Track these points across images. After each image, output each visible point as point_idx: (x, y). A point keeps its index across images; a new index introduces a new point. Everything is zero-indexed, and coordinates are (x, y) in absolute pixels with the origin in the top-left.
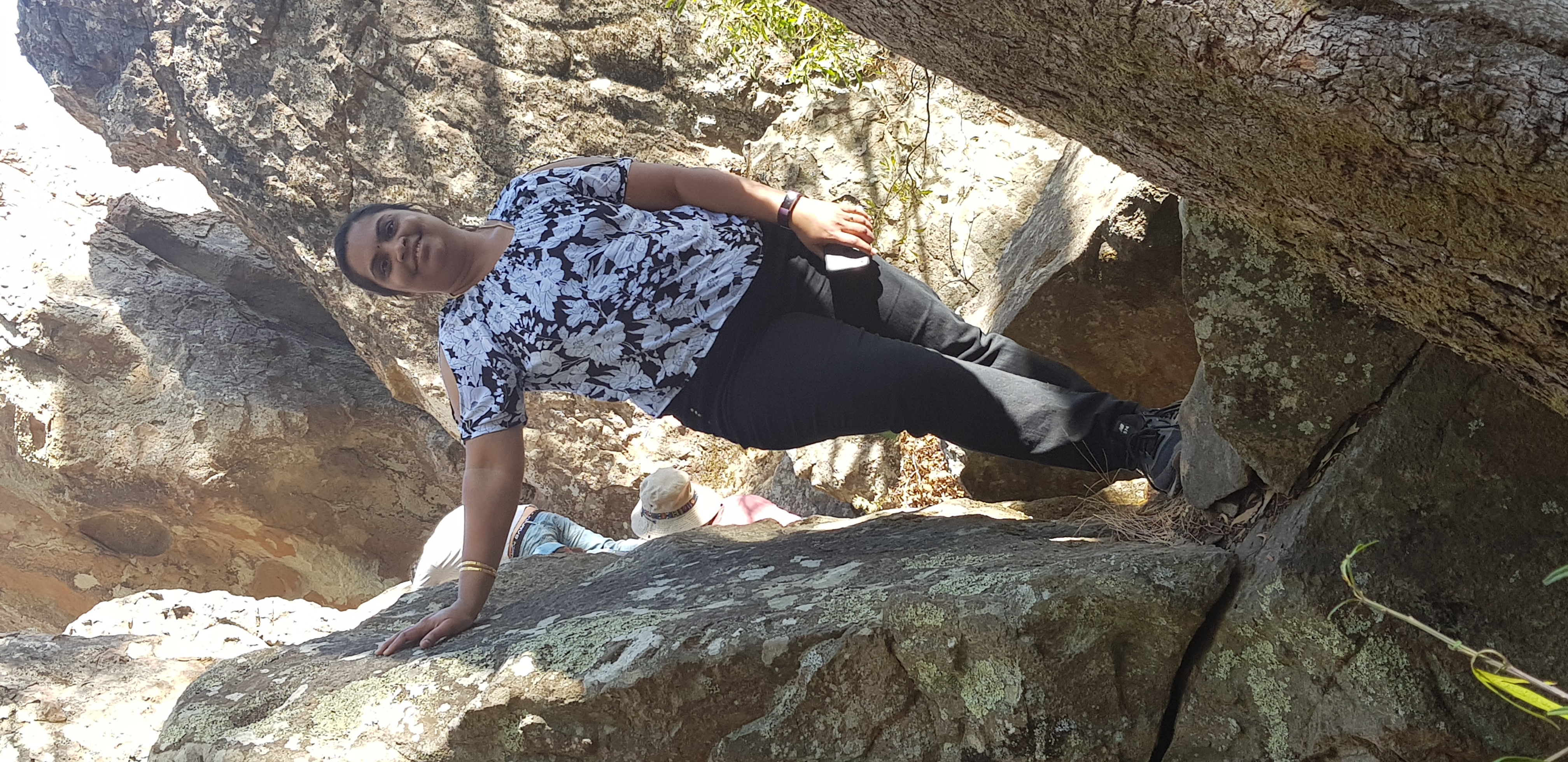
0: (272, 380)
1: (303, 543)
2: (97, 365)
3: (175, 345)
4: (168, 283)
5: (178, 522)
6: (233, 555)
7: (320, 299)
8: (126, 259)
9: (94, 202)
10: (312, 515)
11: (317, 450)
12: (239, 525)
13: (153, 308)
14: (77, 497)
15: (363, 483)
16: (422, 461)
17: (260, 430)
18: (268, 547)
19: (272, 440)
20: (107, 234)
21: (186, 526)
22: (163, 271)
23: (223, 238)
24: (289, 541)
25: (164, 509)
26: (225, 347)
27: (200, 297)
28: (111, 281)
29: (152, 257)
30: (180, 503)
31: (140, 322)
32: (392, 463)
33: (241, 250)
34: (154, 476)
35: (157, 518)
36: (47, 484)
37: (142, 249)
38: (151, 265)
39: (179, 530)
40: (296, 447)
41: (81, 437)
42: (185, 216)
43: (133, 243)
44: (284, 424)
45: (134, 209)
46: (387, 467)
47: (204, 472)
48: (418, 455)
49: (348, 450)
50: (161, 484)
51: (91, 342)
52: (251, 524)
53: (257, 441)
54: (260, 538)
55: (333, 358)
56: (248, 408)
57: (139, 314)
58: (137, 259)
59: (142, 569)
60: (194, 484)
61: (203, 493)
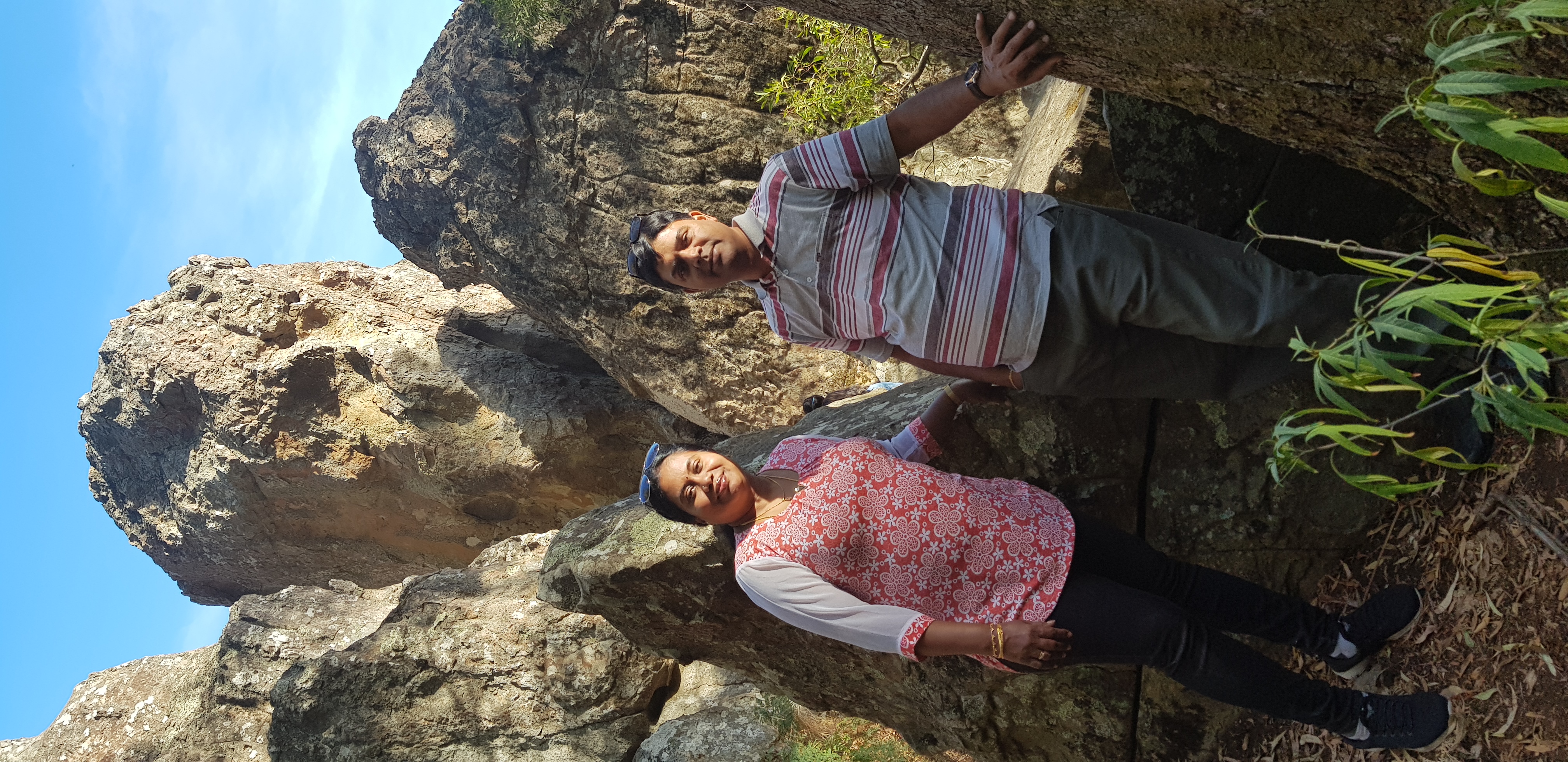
0: (561, 402)
1: (597, 496)
2: (457, 411)
3: (500, 391)
4: (490, 356)
5: (521, 496)
6: (557, 511)
7: (581, 346)
8: (462, 345)
9: (437, 315)
10: (599, 479)
11: (595, 439)
12: (557, 491)
13: (483, 371)
14: (459, 491)
15: (626, 455)
16: (658, 435)
17: (559, 432)
18: (576, 502)
19: (567, 437)
20: (449, 333)
21: (526, 498)
22: (485, 349)
23: (516, 323)
24: (588, 496)
25: (511, 490)
26: (530, 387)
27: (510, 360)
28: (456, 360)
29: (477, 342)
30: (520, 484)
31: (477, 381)
32: (641, 439)
33: (528, 329)
34: (502, 471)
35: (508, 496)
36: (440, 486)
37: (470, 338)
38: (478, 346)
39: (522, 501)
40: (582, 438)
41: (455, 455)
42: (492, 314)
43: (465, 336)
44: (573, 426)
45: (461, 315)
46: (637, 443)
47: (531, 463)
48: (656, 432)
49: (613, 436)
50: (507, 474)
51: (451, 397)
52: (564, 490)
53: (559, 439)
54: (571, 497)
55: (595, 383)
56: (550, 420)
57: (475, 376)
58: (469, 344)
59: (504, 527)
60: (526, 471)
61: (533, 476)
